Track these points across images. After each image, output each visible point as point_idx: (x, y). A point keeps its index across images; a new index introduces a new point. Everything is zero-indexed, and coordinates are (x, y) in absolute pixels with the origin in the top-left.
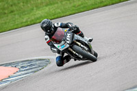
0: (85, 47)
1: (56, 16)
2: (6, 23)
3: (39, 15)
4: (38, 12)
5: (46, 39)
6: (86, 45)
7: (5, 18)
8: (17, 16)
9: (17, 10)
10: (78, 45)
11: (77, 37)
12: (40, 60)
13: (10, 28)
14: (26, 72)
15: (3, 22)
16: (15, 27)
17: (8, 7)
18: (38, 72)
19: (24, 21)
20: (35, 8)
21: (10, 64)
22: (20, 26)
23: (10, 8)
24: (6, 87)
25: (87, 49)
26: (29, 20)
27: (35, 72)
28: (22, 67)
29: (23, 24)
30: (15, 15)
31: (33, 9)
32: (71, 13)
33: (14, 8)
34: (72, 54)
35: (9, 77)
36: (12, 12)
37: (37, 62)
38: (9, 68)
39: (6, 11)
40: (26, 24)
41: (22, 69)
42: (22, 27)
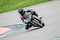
0: (38, 21)
1: (28, 5)
2: (5, 8)
3: (20, 5)
4: (19, 4)
5: (21, 17)
6: (38, 20)
7: (5, 6)
8: (10, 6)
9: (10, 3)
10: (34, 20)
11: (34, 16)
12: (21, 25)
13: (7, 11)
14: (14, 30)
15: (4, 8)
16: (10, 10)
17: (6, 2)
18: (20, 30)
19: (14, 7)
20: (18, 2)
21: (7, 26)
22: (12, 10)
23: (7, 2)
24: (5, 37)
25: (38, 22)
26: (16, 7)
27: (18, 30)
28: (12, 28)
29: (13, 9)
30: (9, 5)
31: (17, 2)
32: (34, 4)
33: (9, 2)
34: (32, 24)
35: (7, 32)
36: (8, 3)
37: (19, 26)
38: (7, 28)
39: (6, 3)
40: (14, 9)
41: (12, 29)
42: (13, 10)
